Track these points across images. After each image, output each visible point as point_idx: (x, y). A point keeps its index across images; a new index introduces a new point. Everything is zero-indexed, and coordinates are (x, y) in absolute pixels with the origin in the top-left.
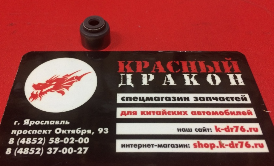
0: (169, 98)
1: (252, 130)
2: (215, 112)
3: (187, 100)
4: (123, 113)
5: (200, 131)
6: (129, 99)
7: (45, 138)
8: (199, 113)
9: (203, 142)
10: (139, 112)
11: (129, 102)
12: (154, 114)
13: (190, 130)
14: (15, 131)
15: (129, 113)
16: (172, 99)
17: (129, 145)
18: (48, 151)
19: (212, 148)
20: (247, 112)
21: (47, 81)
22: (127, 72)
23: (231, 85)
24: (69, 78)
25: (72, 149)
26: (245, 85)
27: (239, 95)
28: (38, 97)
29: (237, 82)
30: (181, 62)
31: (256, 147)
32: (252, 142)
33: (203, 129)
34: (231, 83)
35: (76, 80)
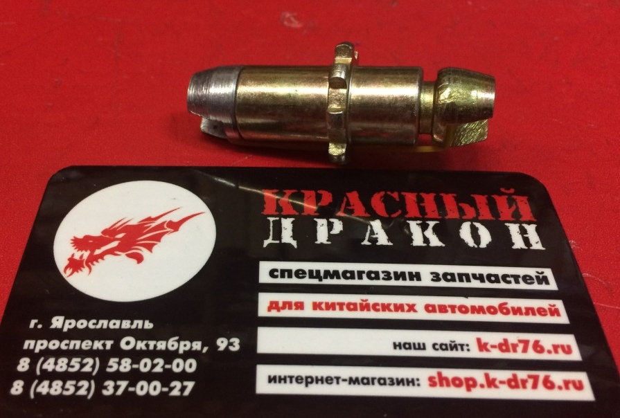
0: (377, 273)
1: (560, 350)
2: (477, 307)
3: (415, 279)
4: (273, 306)
5: (443, 350)
6: (286, 274)
7: (97, 360)
8: (443, 309)
9: (449, 373)
10: (308, 304)
11: (286, 281)
12: (341, 309)
13: (422, 347)
14: (32, 342)
15: (288, 305)
16: (382, 275)
17: (285, 377)
18: (106, 388)
19: (469, 389)
20: (548, 311)
21: (105, 232)
22: (283, 213)
23: (514, 247)
24: (153, 225)
25: (157, 384)
26: (544, 249)
27: (532, 272)
28: (84, 267)
29: (526, 241)
30: (403, 193)
31: (567, 388)
32: (558, 377)
33: (450, 345)
34: (513, 244)
35: (169, 229)
